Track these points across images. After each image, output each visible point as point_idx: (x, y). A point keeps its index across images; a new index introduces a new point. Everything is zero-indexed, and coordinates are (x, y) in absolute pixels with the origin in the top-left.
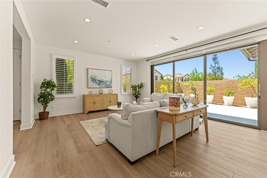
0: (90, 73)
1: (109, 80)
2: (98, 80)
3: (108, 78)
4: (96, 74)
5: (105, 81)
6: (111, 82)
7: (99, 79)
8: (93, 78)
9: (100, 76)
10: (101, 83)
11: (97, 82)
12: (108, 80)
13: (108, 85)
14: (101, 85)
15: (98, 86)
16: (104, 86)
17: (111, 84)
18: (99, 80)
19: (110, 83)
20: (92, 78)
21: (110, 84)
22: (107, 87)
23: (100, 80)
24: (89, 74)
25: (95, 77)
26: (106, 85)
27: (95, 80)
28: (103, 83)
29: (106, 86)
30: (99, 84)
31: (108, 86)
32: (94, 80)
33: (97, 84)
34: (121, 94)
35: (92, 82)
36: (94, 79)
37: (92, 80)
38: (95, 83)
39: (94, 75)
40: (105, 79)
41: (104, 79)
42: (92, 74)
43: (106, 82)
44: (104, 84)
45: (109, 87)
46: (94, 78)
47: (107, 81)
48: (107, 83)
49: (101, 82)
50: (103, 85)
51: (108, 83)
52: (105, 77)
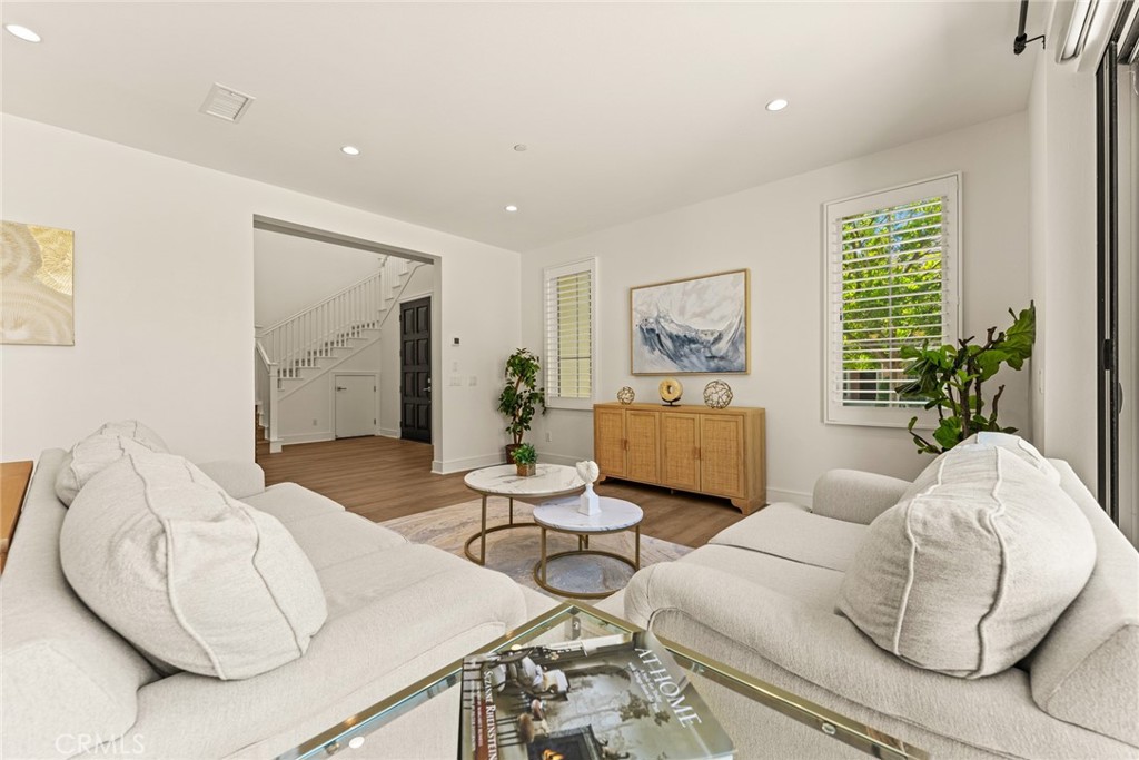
0: (639, 308)
1: (730, 326)
2: (671, 337)
3: (722, 318)
4: (661, 309)
5: (704, 337)
6: (741, 338)
7: (675, 331)
8: (649, 327)
9: (682, 312)
10: (686, 349)
11: (668, 343)
12: (721, 327)
13: (722, 358)
14: (686, 361)
15: (671, 367)
16: (697, 362)
17: (742, 350)
18: (675, 333)
19: (734, 343)
20: (644, 328)
21: (736, 350)
22: (718, 370)
23: (681, 334)
24: (634, 313)
25: (657, 322)
26: (713, 357)
27: (658, 335)
28: (693, 346)
29: (713, 364)
30: (675, 357)
31: (722, 363)
32: (651, 336)
33: (666, 357)
34: (822, 421)
35: (647, 348)
36: (653, 330)
37: (646, 339)
38: (657, 352)
39: (656, 315)
40: (701, 329)
41: (699, 326)
42: (644, 308)
43: (711, 339)
44: (698, 351)
45: (727, 365)
46: (654, 326)
47: (716, 335)
48: (714, 349)
49: (683, 341)
50: (694, 358)
51: (722, 347)
52: (702, 315)
